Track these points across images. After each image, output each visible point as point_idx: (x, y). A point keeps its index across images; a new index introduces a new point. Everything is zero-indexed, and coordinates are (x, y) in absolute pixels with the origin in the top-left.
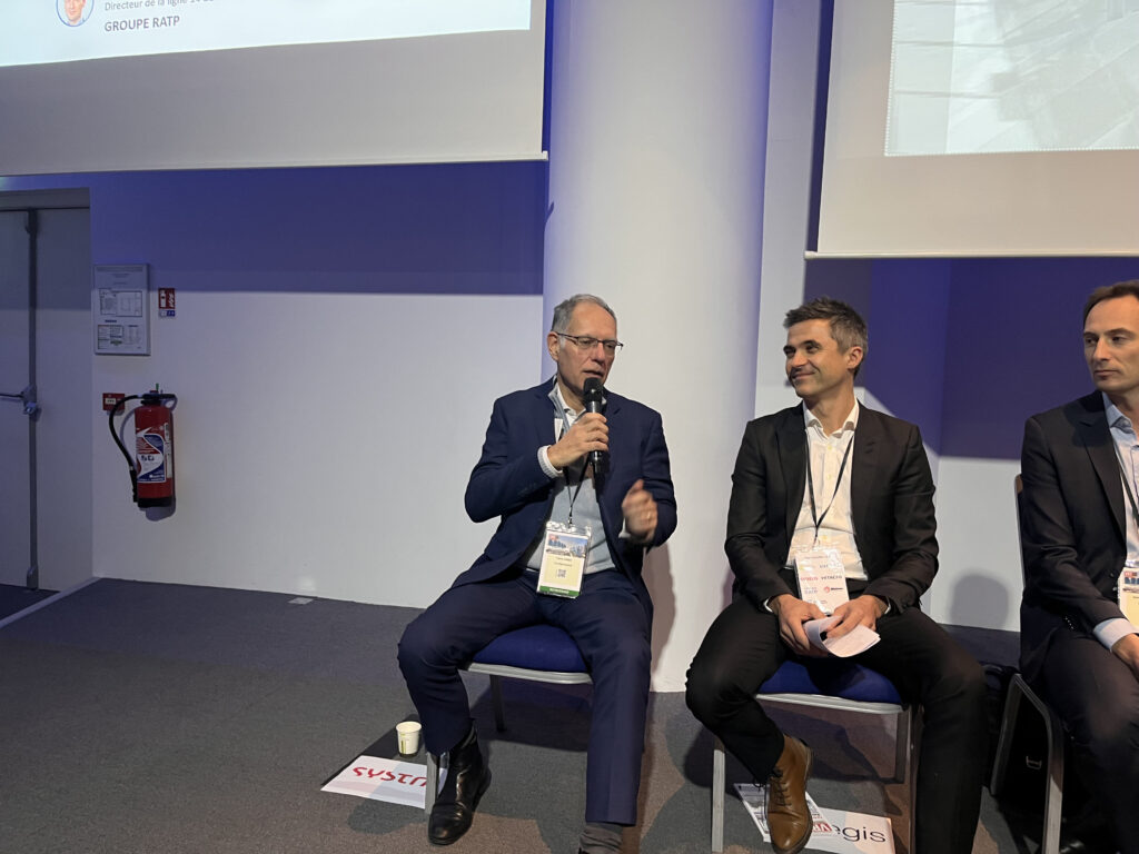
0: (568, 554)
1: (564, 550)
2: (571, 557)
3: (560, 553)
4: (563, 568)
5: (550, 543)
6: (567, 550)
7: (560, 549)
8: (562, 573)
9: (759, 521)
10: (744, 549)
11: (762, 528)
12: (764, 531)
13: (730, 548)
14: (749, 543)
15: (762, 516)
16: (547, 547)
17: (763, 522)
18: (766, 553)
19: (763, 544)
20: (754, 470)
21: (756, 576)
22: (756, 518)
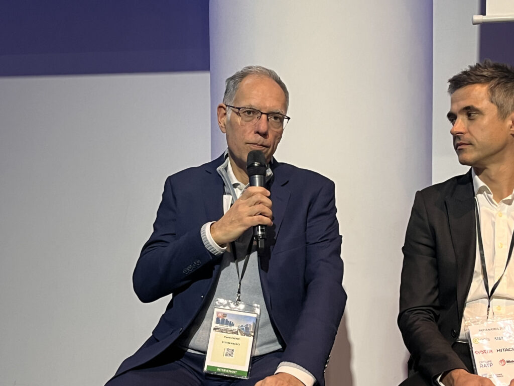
0: (236, 333)
1: (233, 328)
2: (239, 336)
3: (227, 331)
4: (231, 347)
5: (218, 321)
6: (235, 328)
7: (229, 327)
8: (230, 353)
9: (431, 294)
10: (417, 323)
11: (435, 300)
12: (437, 303)
13: (402, 321)
14: (421, 317)
15: (435, 288)
16: (214, 325)
17: (436, 294)
18: (440, 327)
19: (437, 318)
20: (425, 241)
21: (428, 351)
22: (429, 291)
